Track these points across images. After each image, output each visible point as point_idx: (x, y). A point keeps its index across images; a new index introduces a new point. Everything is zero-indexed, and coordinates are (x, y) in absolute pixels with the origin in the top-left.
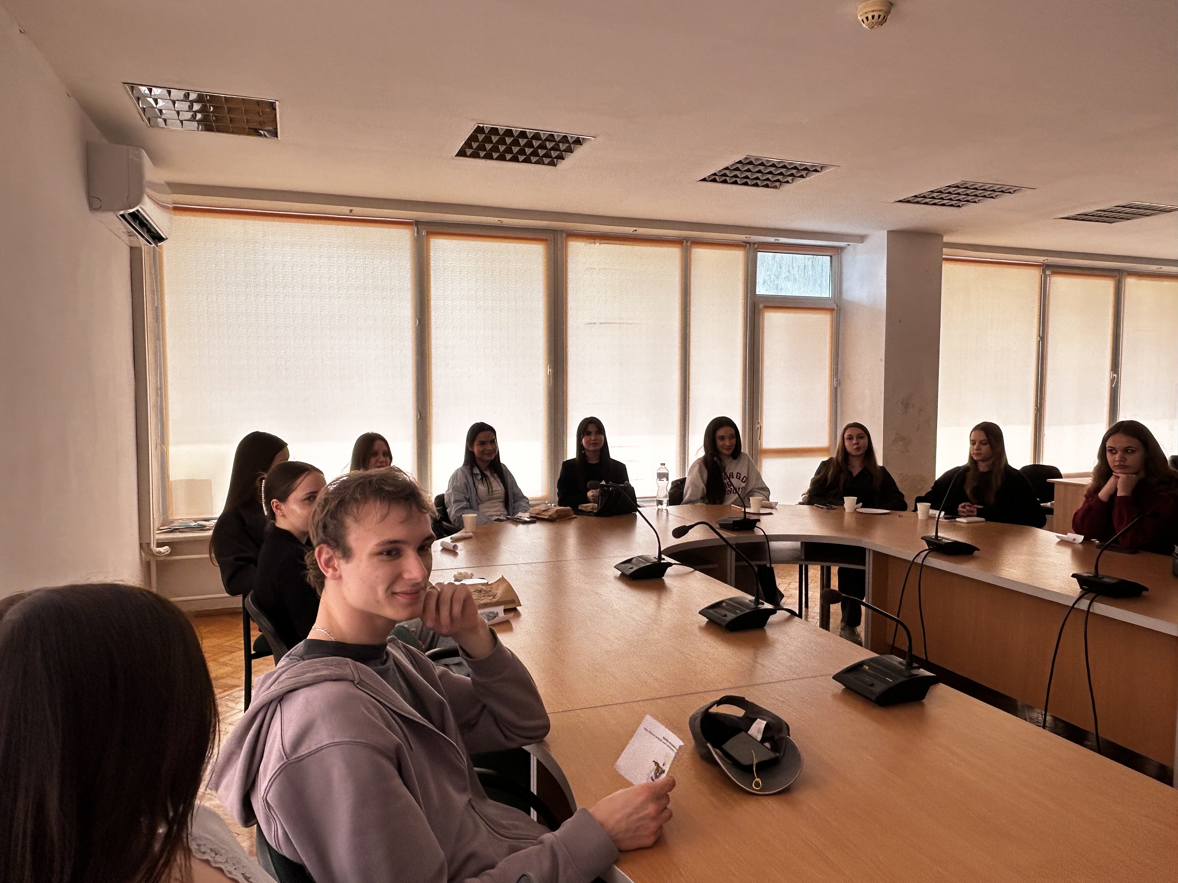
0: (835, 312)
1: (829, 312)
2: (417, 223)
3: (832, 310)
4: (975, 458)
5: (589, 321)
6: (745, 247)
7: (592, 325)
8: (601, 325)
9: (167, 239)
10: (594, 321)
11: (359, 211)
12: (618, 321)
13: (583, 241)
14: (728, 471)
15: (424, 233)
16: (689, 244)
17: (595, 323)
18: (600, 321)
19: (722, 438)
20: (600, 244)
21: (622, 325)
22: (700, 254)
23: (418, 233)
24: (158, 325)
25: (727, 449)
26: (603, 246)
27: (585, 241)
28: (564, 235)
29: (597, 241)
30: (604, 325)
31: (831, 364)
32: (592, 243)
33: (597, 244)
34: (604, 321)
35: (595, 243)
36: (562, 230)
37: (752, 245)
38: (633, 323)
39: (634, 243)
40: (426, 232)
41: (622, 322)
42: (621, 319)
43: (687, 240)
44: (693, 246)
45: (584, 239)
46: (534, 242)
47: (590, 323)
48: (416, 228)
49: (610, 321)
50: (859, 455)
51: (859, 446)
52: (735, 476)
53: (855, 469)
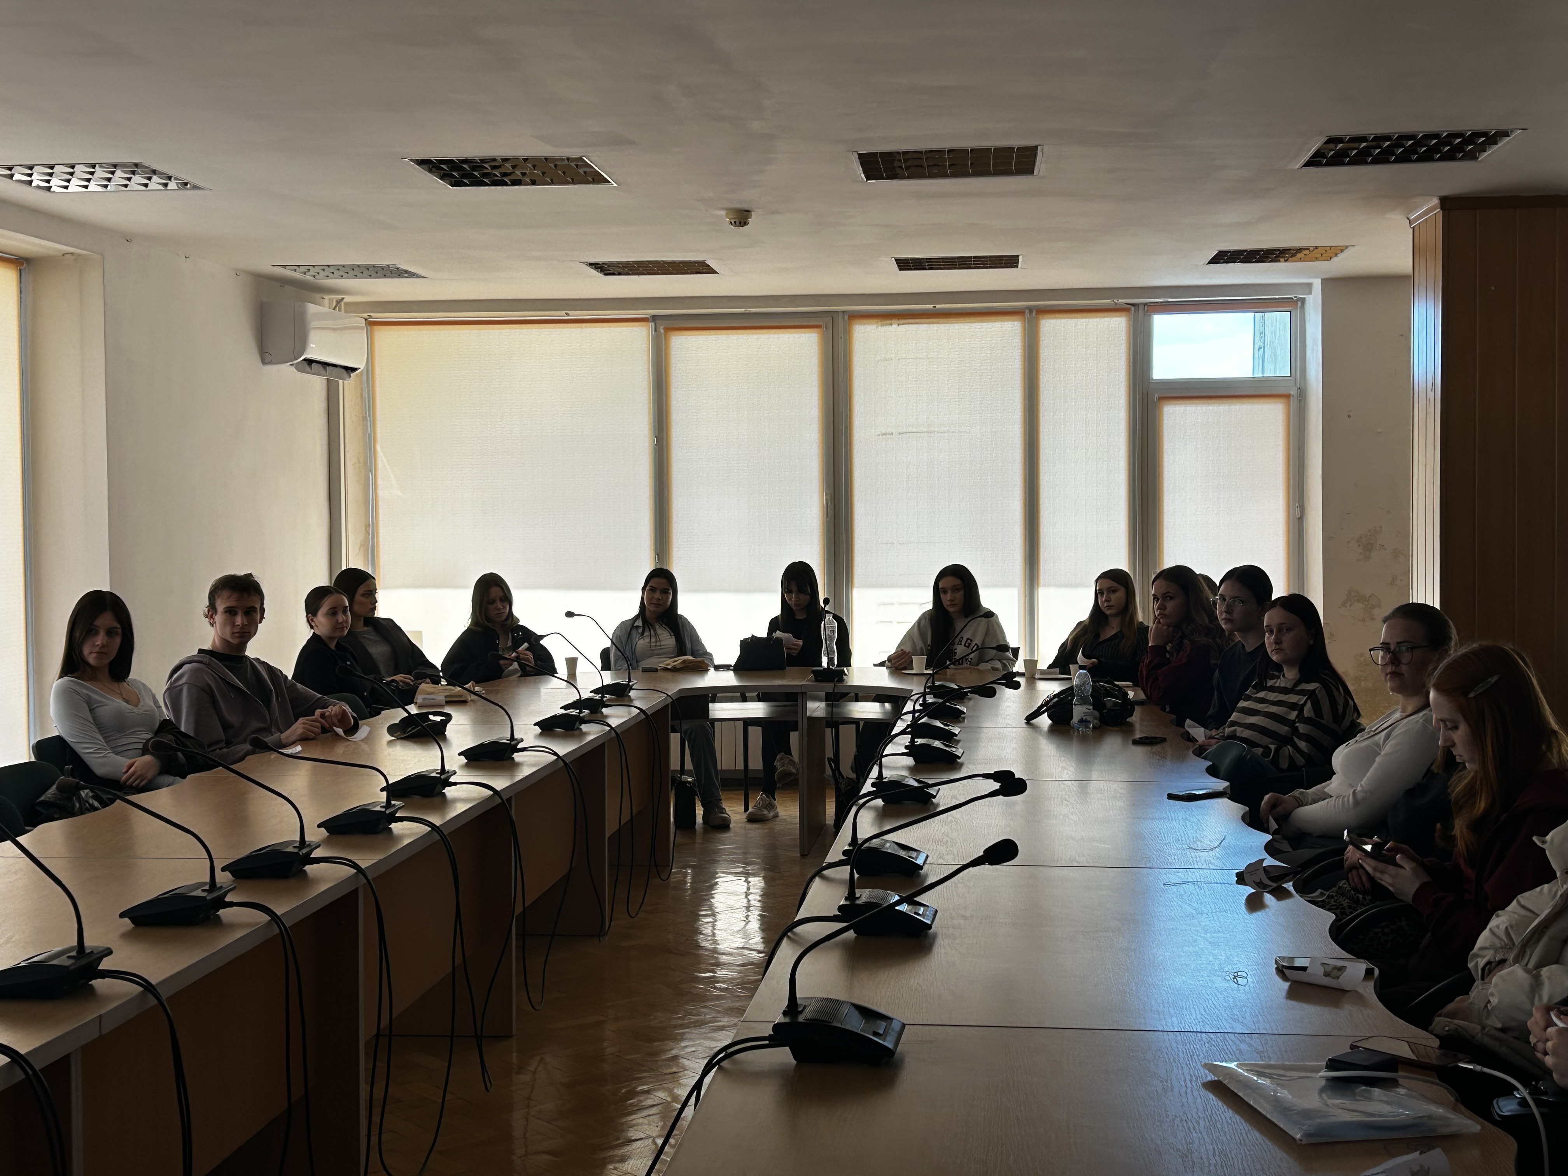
0: (1293, 402)
1: (1282, 400)
2: (654, 318)
3: (1287, 396)
5: (884, 432)
6: (1128, 310)
7: (888, 436)
8: (902, 435)
10: (889, 430)
11: (575, 314)
12: (926, 429)
13: (873, 324)
14: (959, 634)
15: (662, 331)
16: (1034, 313)
17: (892, 434)
18: (901, 430)
20: (898, 325)
21: (932, 435)
22: (1049, 326)
23: (656, 331)
25: (952, 605)
26: (903, 328)
27: (877, 323)
28: (846, 317)
29: (894, 321)
30: (905, 435)
31: (1288, 479)
32: (886, 325)
33: (895, 326)
34: (905, 430)
35: (891, 324)
36: (843, 312)
37: (1141, 307)
38: (948, 431)
39: (949, 320)
40: (665, 329)
41: (932, 429)
42: (930, 425)
43: (1031, 309)
44: (1041, 316)
45: (874, 321)
46: (807, 330)
47: (885, 434)
48: (655, 324)
49: (915, 430)
50: (1115, 615)
51: (1111, 603)
52: (963, 643)
53: (1110, 632)
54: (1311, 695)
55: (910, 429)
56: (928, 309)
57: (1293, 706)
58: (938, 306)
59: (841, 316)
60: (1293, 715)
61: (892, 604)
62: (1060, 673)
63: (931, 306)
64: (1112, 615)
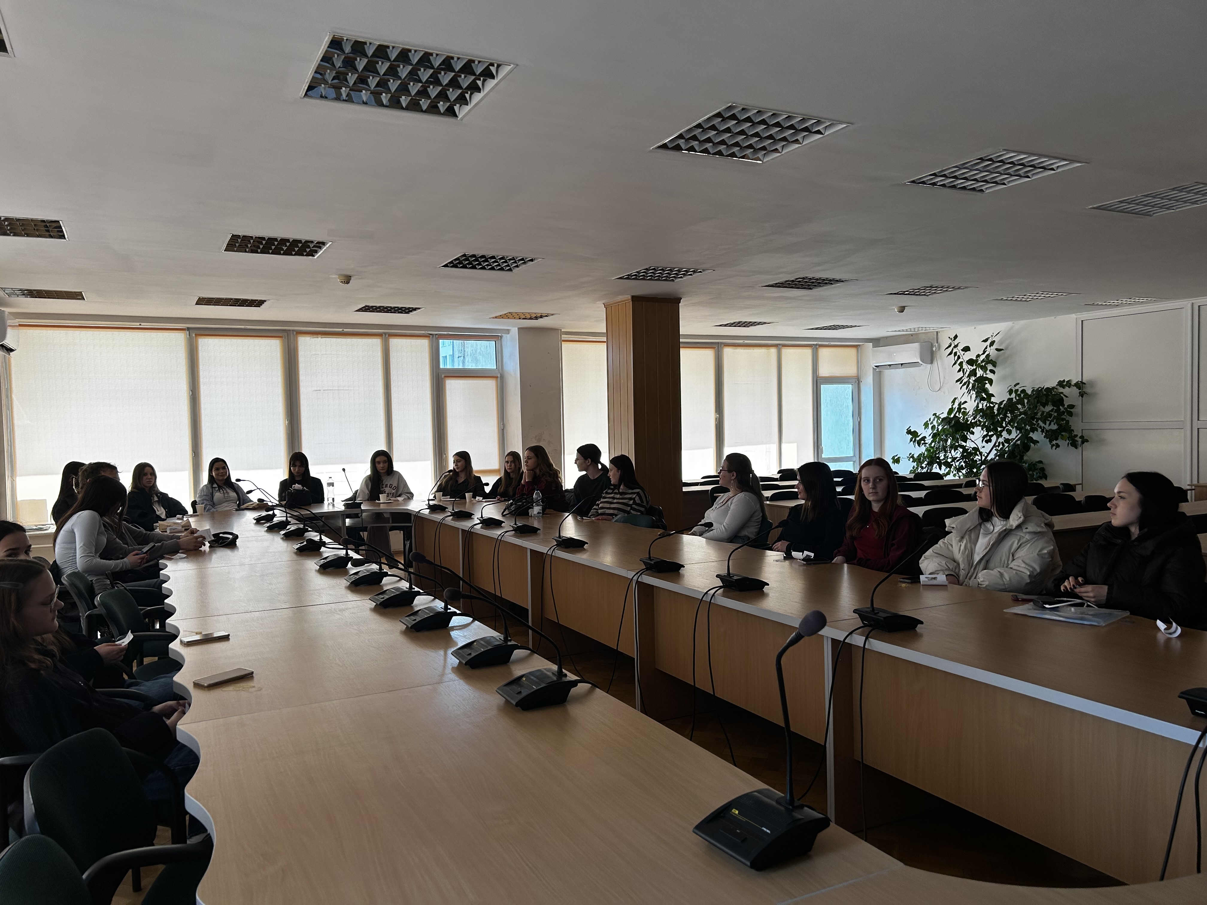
0: (499, 379)
1: (495, 379)
2: (188, 329)
3: (497, 377)
4: (508, 471)
5: (316, 389)
6: (429, 337)
7: (318, 391)
8: (325, 391)
9: (16, 350)
10: (319, 389)
11: (144, 325)
12: (337, 388)
13: (309, 337)
14: (385, 482)
15: (194, 335)
16: (387, 336)
17: (320, 390)
18: (324, 389)
19: (379, 463)
20: (321, 338)
21: (340, 391)
22: (395, 343)
23: (189, 335)
24: (8, 400)
25: (382, 470)
26: (324, 339)
27: (310, 337)
28: (295, 333)
29: (319, 336)
30: (326, 391)
31: (498, 414)
32: (315, 338)
33: (320, 338)
34: (326, 389)
35: (318, 338)
36: (293, 330)
37: (434, 336)
38: (348, 390)
39: (346, 337)
40: (196, 335)
41: (340, 388)
42: (339, 387)
43: (385, 334)
44: (390, 337)
45: (309, 335)
46: (273, 338)
47: (317, 390)
48: (189, 333)
49: (331, 389)
50: (462, 471)
51: (458, 467)
52: (388, 486)
53: (461, 480)
54: (638, 494)
55: (329, 388)
56: (340, 331)
57: (630, 499)
58: (345, 330)
59: (291, 332)
60: (631, 502)
61: (323, 473)
62: (450, 498)
63: (341, 330)
64: (461, 471)
